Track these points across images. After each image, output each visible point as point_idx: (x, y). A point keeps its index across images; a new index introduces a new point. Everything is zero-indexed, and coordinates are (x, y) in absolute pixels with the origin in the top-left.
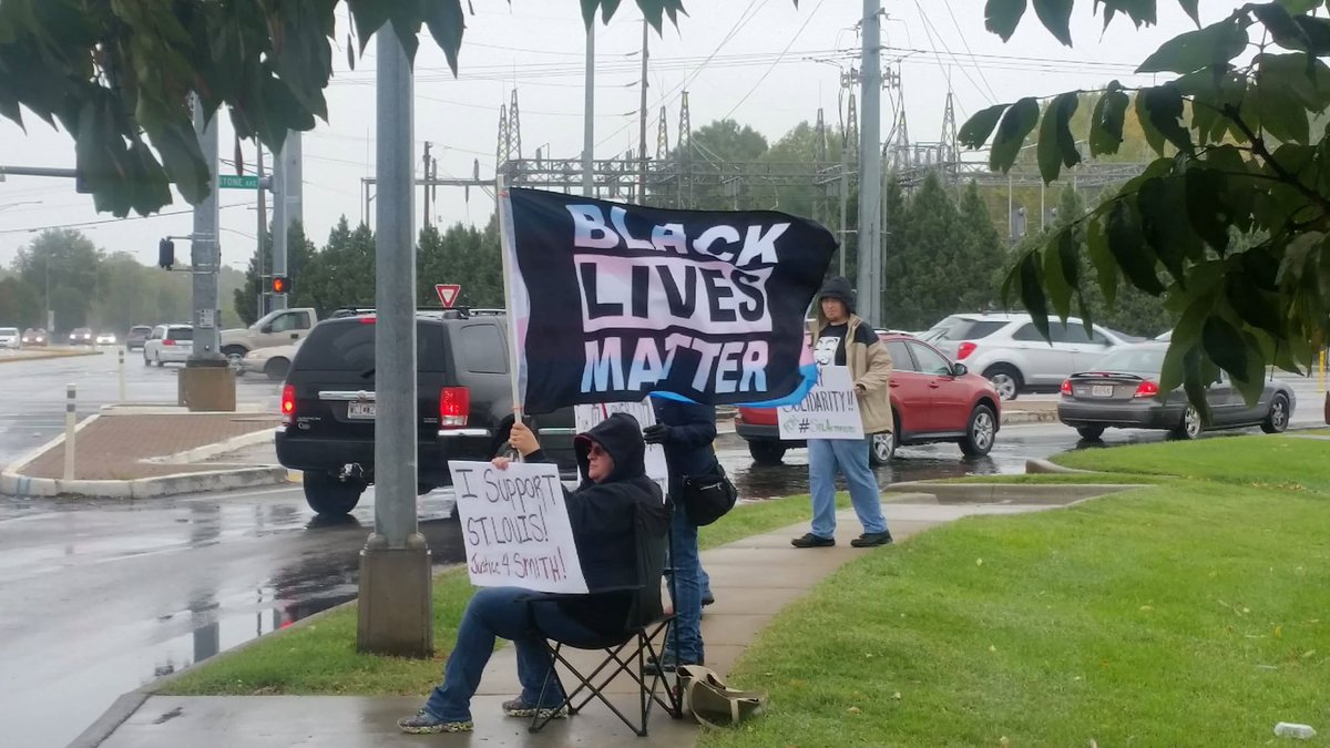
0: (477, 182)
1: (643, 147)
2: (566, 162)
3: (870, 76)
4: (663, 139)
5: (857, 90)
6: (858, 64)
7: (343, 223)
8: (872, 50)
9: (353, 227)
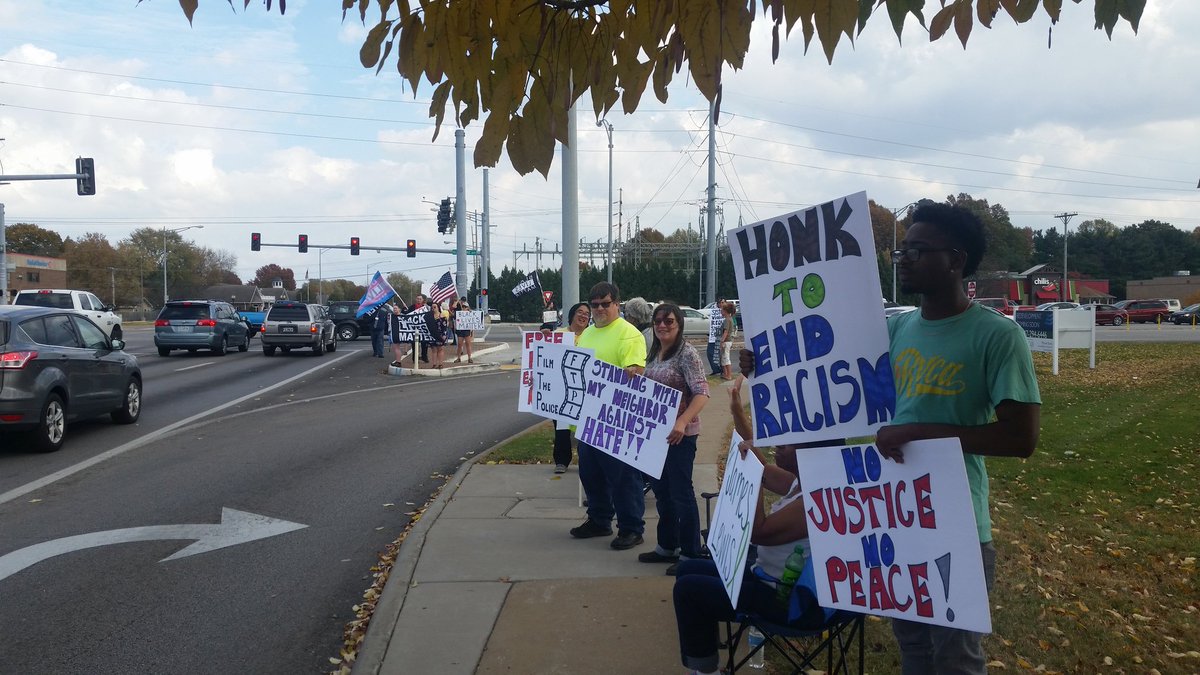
0: (557, 252)
1: (620, 238)
2: (591, 245)
3: (711, 210)
4: (629, 235)
5: (706, 215)
6: (706, 205)
7: (506, 268)
8: (711, 200)
9: (510, 269)
